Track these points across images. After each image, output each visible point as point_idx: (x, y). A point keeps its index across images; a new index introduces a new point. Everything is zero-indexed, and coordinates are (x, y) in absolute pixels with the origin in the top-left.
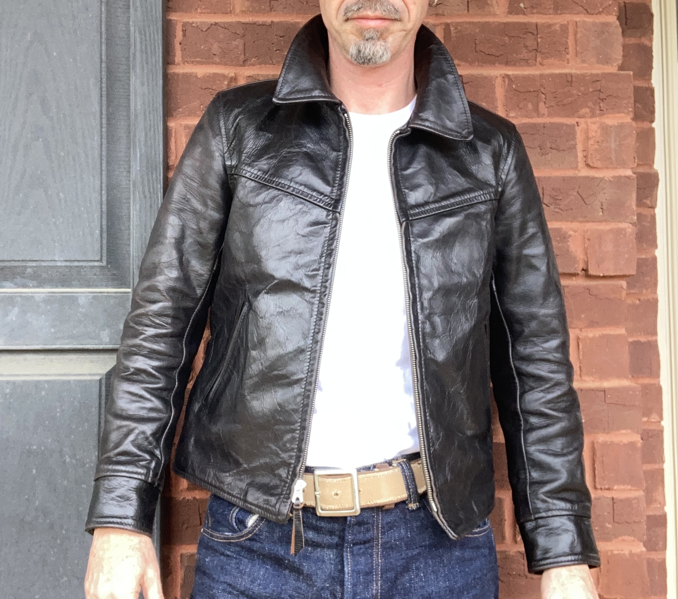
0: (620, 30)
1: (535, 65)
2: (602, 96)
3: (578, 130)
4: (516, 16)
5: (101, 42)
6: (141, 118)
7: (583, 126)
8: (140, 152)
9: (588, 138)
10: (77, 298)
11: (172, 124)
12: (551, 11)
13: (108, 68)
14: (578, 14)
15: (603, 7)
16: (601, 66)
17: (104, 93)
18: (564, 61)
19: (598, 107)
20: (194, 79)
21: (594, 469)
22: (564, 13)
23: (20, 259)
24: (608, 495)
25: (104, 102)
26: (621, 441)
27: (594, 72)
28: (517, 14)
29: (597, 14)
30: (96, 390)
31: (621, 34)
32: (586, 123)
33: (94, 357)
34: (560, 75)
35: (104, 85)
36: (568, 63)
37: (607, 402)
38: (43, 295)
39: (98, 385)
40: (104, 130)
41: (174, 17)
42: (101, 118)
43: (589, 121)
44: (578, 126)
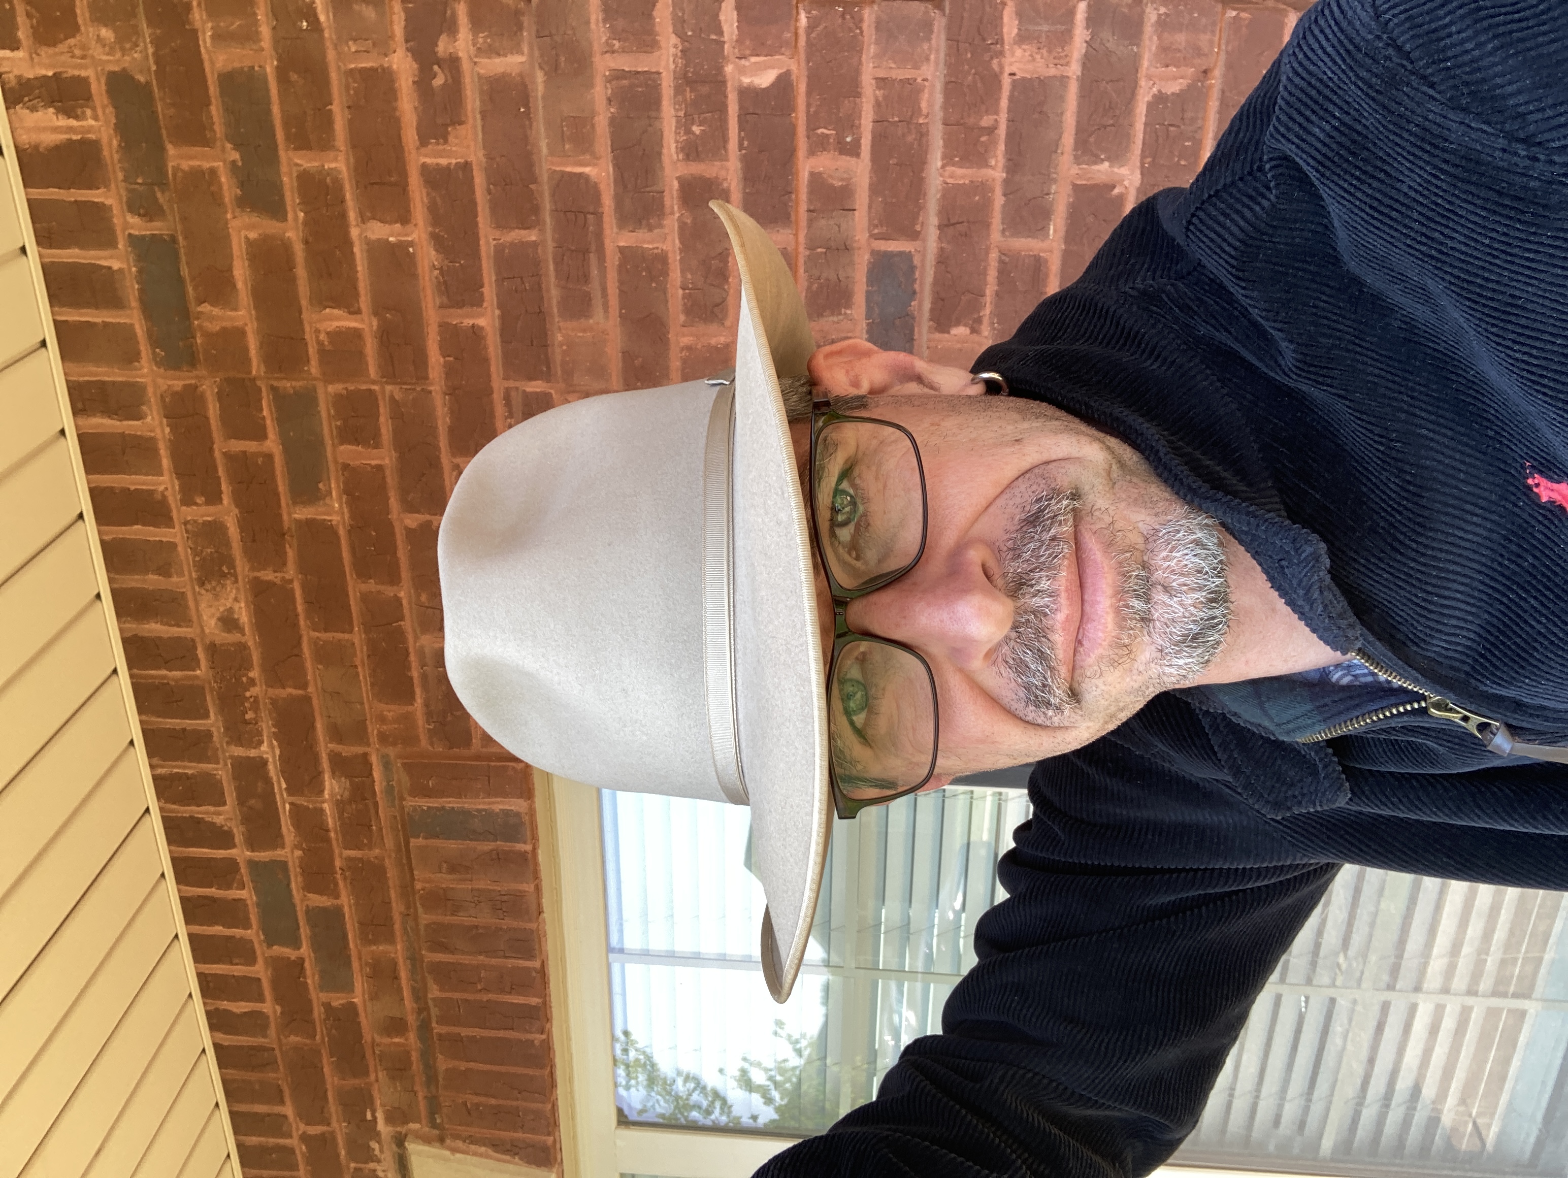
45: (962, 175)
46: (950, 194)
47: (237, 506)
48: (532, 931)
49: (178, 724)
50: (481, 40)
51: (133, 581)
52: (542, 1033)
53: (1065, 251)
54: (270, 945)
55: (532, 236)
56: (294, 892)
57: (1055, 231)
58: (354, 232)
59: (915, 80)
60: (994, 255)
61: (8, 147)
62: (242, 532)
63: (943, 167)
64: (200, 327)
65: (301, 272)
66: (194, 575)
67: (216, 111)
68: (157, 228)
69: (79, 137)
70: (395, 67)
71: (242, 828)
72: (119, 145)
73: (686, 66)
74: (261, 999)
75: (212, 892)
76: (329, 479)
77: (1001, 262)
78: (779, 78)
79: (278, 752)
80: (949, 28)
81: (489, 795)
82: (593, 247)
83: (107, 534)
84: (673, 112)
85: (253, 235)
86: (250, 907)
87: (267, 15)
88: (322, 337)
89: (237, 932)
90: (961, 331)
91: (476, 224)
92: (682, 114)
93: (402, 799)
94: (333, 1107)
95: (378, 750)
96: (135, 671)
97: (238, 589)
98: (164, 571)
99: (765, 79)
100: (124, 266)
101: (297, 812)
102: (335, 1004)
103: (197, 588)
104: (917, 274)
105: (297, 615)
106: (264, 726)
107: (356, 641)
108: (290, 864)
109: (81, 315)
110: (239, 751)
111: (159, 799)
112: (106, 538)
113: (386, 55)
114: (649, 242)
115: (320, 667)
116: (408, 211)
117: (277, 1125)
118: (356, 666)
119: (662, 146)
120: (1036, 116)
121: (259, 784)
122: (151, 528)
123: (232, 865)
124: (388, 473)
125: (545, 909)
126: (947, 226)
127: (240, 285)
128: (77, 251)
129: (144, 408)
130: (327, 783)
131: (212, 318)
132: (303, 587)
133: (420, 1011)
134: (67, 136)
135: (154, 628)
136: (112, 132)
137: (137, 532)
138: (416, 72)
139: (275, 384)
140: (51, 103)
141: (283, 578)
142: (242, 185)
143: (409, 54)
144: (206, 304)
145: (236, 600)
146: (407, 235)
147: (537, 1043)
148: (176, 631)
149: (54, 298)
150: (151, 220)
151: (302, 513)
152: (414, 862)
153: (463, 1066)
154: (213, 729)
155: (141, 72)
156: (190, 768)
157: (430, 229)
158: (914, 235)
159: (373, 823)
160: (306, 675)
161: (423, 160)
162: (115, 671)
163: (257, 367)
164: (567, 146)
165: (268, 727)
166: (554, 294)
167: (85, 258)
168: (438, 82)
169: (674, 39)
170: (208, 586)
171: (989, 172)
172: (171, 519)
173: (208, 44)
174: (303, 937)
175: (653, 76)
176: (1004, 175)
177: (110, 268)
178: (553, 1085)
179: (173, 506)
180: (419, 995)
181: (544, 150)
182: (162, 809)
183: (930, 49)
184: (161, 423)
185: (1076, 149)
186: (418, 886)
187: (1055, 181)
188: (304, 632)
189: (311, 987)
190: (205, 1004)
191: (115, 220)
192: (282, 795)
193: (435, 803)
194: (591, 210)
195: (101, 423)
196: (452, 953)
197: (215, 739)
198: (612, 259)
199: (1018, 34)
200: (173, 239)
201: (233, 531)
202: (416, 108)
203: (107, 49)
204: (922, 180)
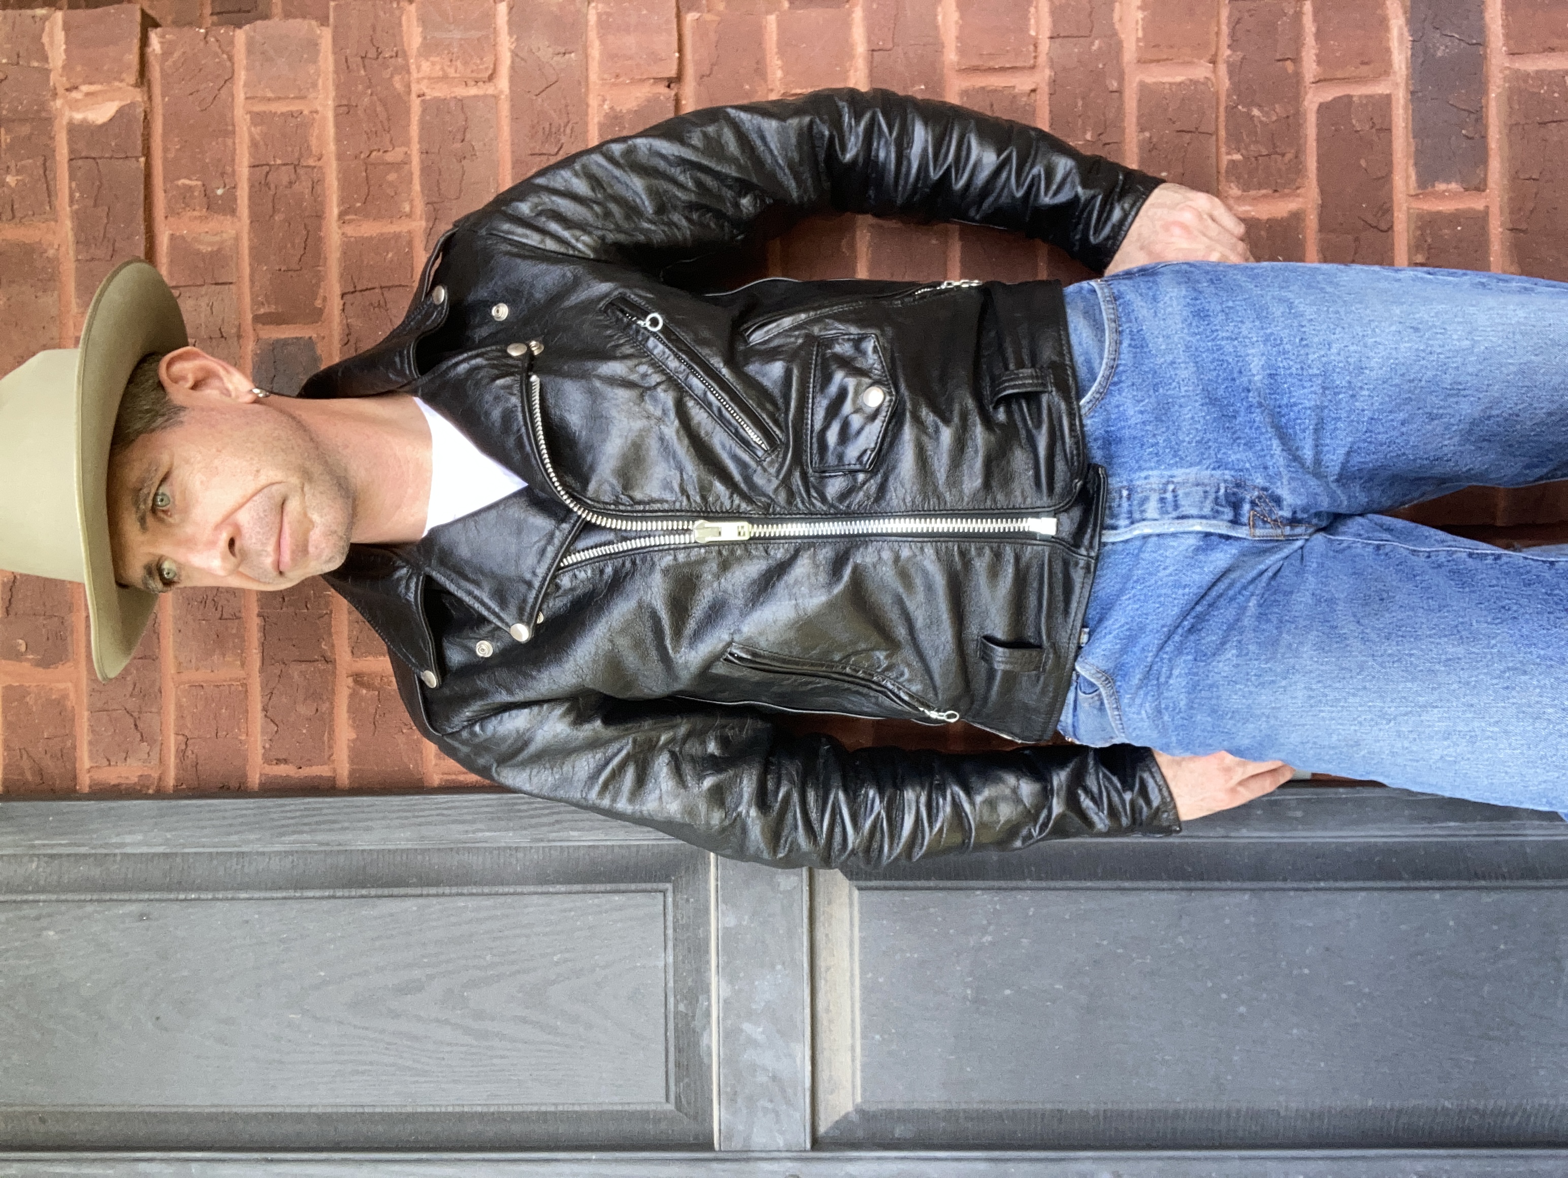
0: (259, 22)
1: (321, 168)
2: (372, 53)
3: (430, 94)
4: (239, 202)
5: (301, 898)
6: (425, 831)
7: (423, 87)
8: (482, 831)
9: (445, 78)
10: (726, 929)
11: (436, 780)
12: (229, 142)
13: (344, 887)
14: (233, 96)
15: (219, 51)
16: (320, 56)
17: (386, 891)
18: (314, 119)
19: (393, 60)
20: (358, 743)
21: (1003, 69)
22: (233, 118)
23: (662, 1021)
24: (1045, 45)
25: (402, 891)
26: (957, 23)
27: (331, 68)
28: (235, 199)
29: (233, 64)
30: (875, 896)
31: (266, 22)
32: (419, 81)
33: (820, 899)
34: (337, 125)
35: (373, 892)
36: (317, 112)
37: (890, 46)
38: (722, 983)
39: (869, 893)
40: (447, 890)
41: (254, 779)
42: (428, 895)
43: (415, 75)
44: (423, 95)
45: (369, 229)
46: (350, 248)
59: (301, 112)
63: (342, 216)
78: (120, 112)
80: (336, 44)
99: (102, 114)
120: (457, 145)
126: (353, 294)
158: (316, 314)
171: (406, 222)
183: (317, 73)
204: (320, 239)
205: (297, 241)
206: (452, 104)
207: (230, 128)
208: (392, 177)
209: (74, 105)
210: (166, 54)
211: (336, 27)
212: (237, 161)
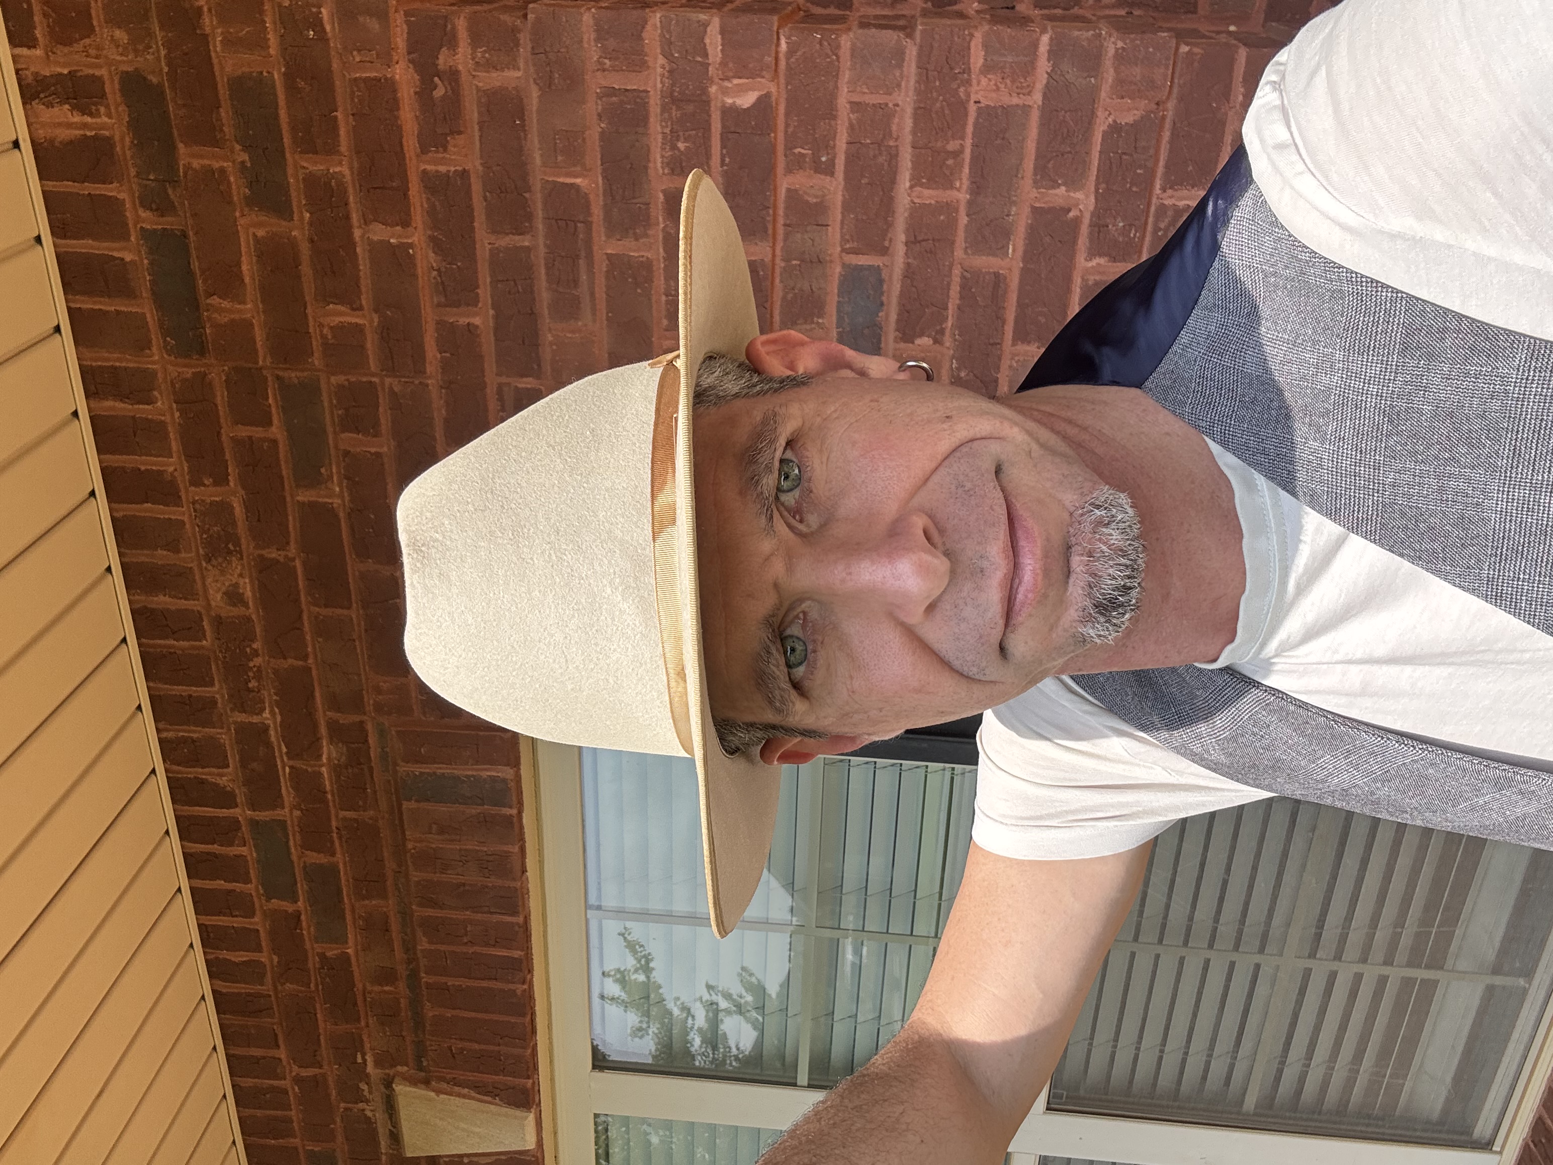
1: (897, 146)
2: (946, 69)
3: (984, 103)
4: (837, 167)
7: (980, 97)
9: (997, 91)
12: (833, 122)
14: (838, 88)
15: (830, 53)
16: (905, 64)
18: (895, 111)
19: (960, 76)
22: (836, 105)
27: (914, 76)
28: (834, 165)
29: (840, 64)
34: (915, 122)
36: (897, 105)
43: (975, 88)
44: (979, 102)
45: (929, 196)
46: (917, 212)
47: (244, 488)
48: (516, 889)
49: (185, 691)
50: (479, 55)
51: (141, 556)
52: (524, 983)
53: (1022, 269)
54: (269, 899)
55: (525, 241)
56: (293, 850)
57: (1014, 251)
58: (357, 233)
59: (887, 105)
60: (957, 271)
61: (24, 140)
62: (247, 511)
63: (911, 187)
64: (209, 318)
65: (306, 269)
66: (201, 551)
67: (225, 113)
68: (168, 222)
69: (93, 133)
70: (397, 77)
71: (244, 789)
72: (132, 142)
73: (673, 85)
74: (259, 949)
75: (215, 848)
76: (330, 464)
77: (963, 277)
78: (759, 100)
79: (279, 718)
80: (919, 56)
81: (477, 762)
82: (583, 254)
83: (117, 511)
84: (659, 129)
85: (261, 233)
86: (250, 863)
87: (275, 23)
88: (325, 331)
89: (238, 886)
90: (925, 341)
91: (473, 228)
92: (667, 131)
93: (395, 764)
94: (325, 1051)
95: (374, 718)
96: (143, 640)
97: (242, 565)
98: (173, 547)
99: (747, 100)
100: (137, 258)
101: (297, 776)
102: (329, 954)
103: (204, 564)
104: (885, 287)
105: (298, 592)
106: (265, 693)
107: (354, 616)
108: (289, 822)
109: (95, 303)
110: (241, 717)
111: (164, 761)
112: (116, 514)
113: (389, 67)
114: (634, 251)
115: (320, 640)
116: (408, 214)
117: (271, 1068)
118: (354, 640)
119: (649, 161)
120: (999, 142)
121: (261, 748)
122: (161, 507)
123: (235, 824)
124: (386, 460)
125: (528, 869)
126: (913, 243)
127: (247, 280)
128: (90, 242)
129: (156, 393)
130: (325, 749)
131: (220, 310)
132: (304, 564)
133: (409, 962)
134: (82, 132)
135: (162, 601)
136: (125, 129)
137: (147, 510)
138: (418, 83)
139: (281, 373)
140: (66, 100)
141: (286, 556)
142: (250, 185)
143: (411, 66)
144: (215, 297)
145: (241, 575)
146: (406, 237)
147: (519, 992)
148: (183, 604)
149: (67, 286)
150: (162, 216)
151: (304, 496)
152: (405, 823)
153: (449, 1013)
154: (217, 696)
155: (153, 72)
156: (197, 733)
157: (429, 232)
158: (884, 251)
159: (368, 786)
160: (306, 647)
161: (423, 167)
162: (124, 640)
163: (263, 359)
164: (560, 158)
165: (270, 695)
166: (544, 295)
167: (98, 249)
168: (439, 92)
169: (661, 60)
170: (214, 562)
171: (955, 193)
172: (180, 497)
173: (218, 49)
174: (300, 892)
175: (641, 94)
176: (968, 197)
177: (123, 259)
178: (534, 1032)
179: (181, 486)
180: (409, 947)
181: (538, 161)
182: (167, 771)
183: (902, 77)
184: (171, 408)
185: (1035, 174)
186: (410, 845)
187: (1014, 203)
188: (304, 606)
189: (307, 939)
190: (204, 953)
191: (128, 214)
192: (281, 757)
193: (427, 769)
194: (582, 219)
195: (111, 406)
196: (441, 908)
197: (219, 705)
198: (601, 266)
199: (984, 65)
200: (185, 235)
201: (239, 511)
202: (417, 117)
203: (121, 49)
204: (891, 199)
205: (876, 199)
206: (999, 111)
207: (834, 113)
208: (950, 162)
209: (725, 92)
210: (791, 52)
211: (921, 46)
212: (838, 138)
